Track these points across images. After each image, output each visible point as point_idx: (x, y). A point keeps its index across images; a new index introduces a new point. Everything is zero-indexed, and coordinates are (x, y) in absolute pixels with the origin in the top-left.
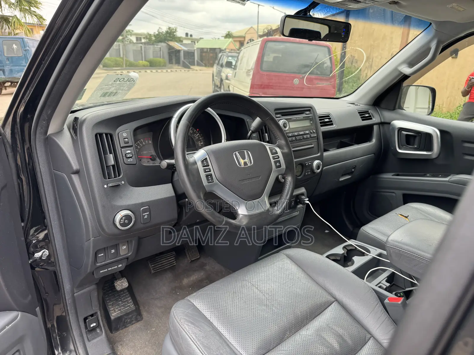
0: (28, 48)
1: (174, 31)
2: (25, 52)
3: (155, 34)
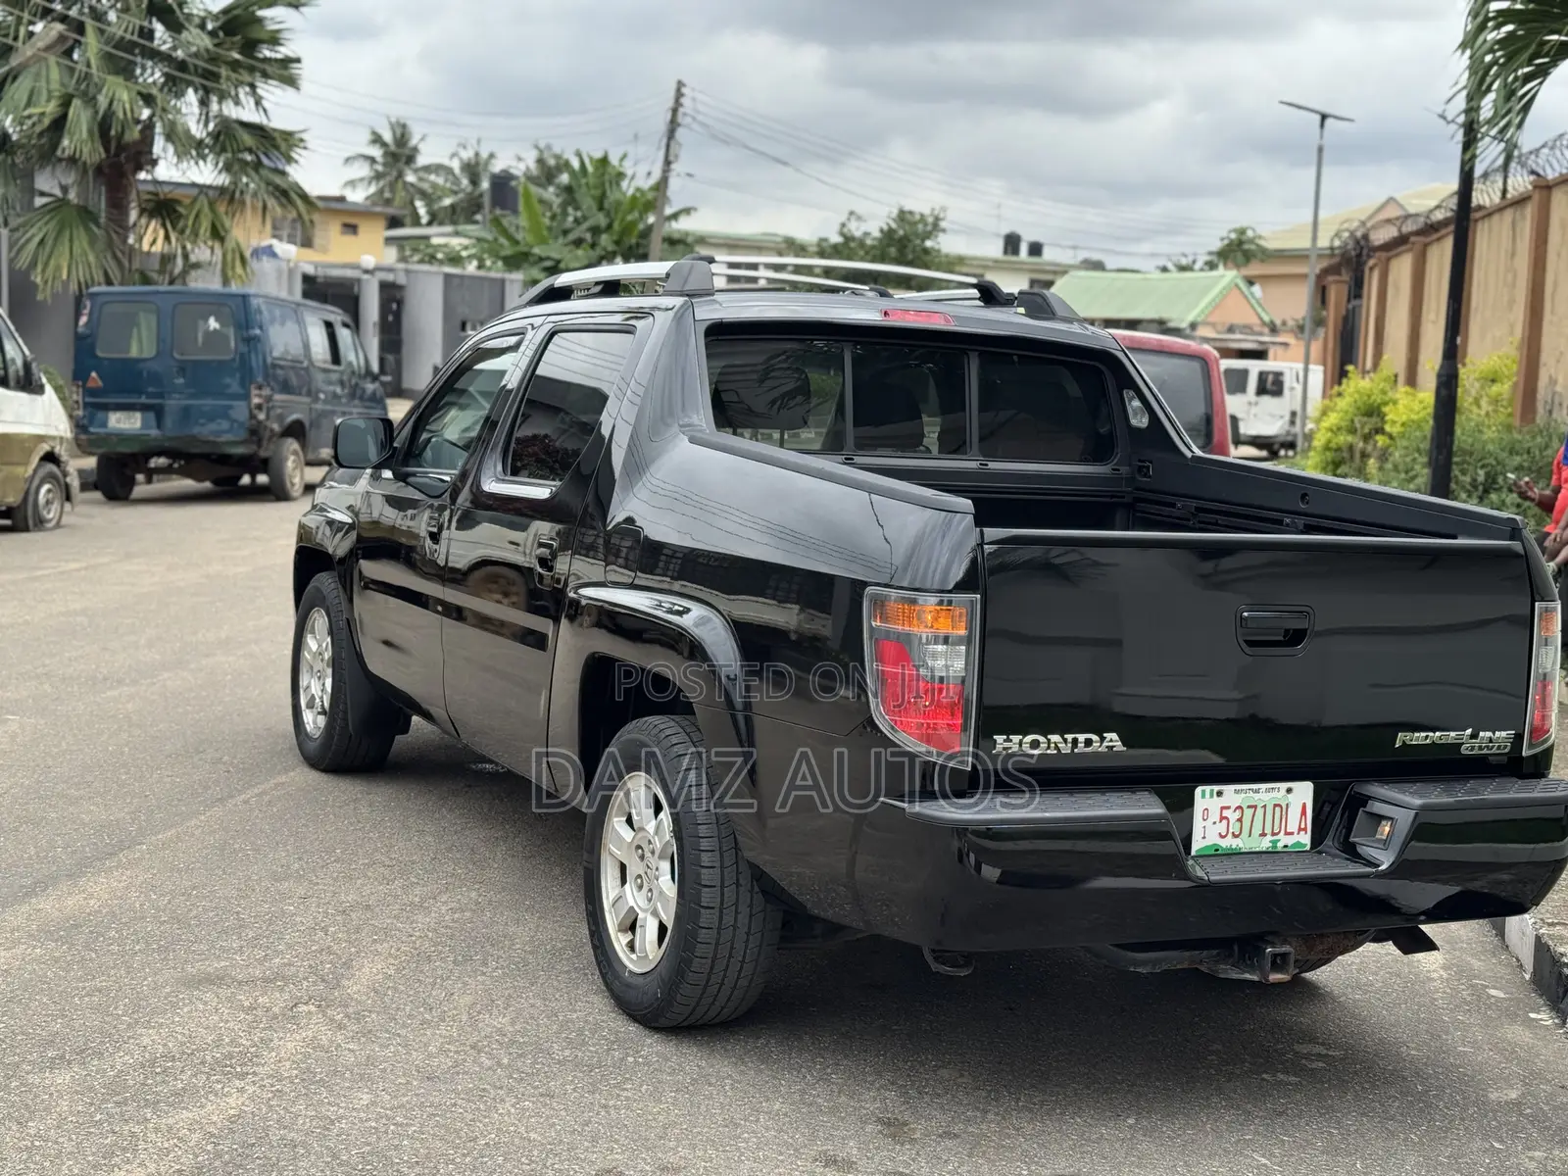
0: (257, 332)
1: (929, 228)
2: (244, 349)
3: (824, 244)
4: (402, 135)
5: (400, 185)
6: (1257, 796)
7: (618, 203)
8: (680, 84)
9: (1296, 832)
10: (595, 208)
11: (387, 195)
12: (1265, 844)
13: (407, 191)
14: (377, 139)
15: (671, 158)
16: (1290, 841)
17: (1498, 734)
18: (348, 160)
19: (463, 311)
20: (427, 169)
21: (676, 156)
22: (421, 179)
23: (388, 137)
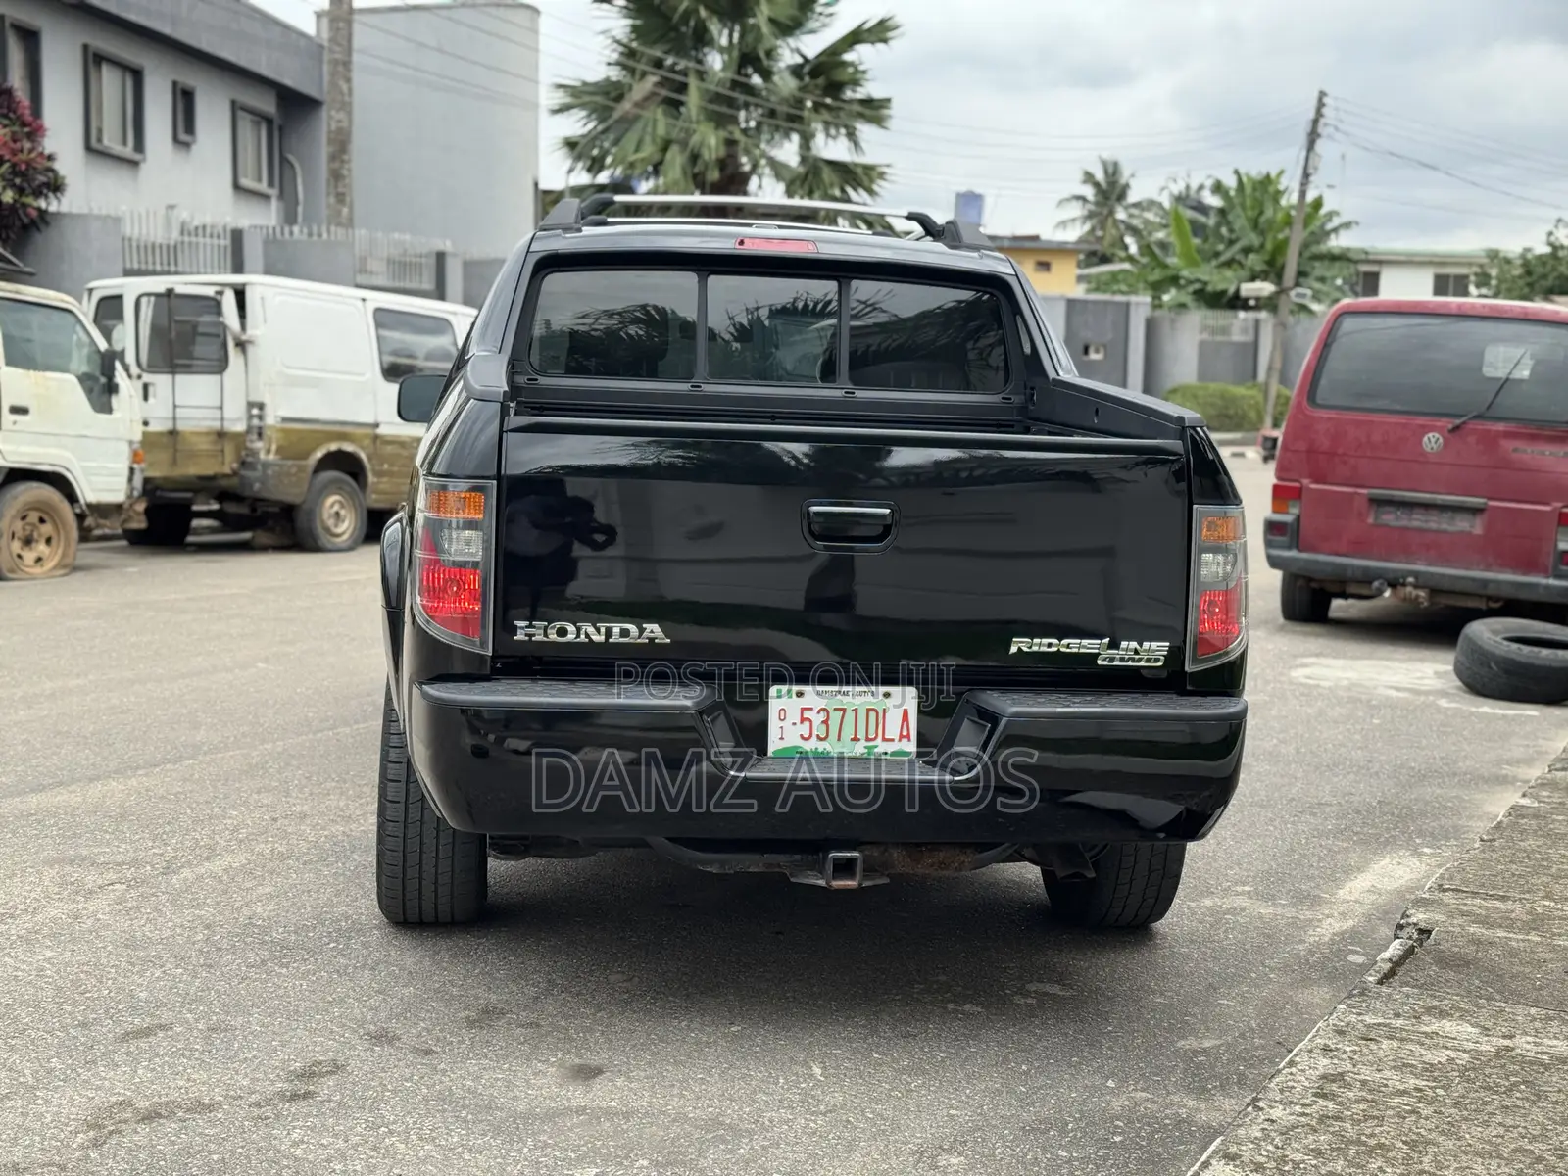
3: (1529, 256)
4: (1113, 170)
5: (1110, 221)
6: (846, 699)
7: (1271, 222)
8: (1322, 94)
9: (897, 738)
10: (1248, 228)
11: (1099, 233)
12: (859, 749)
13: (1118, 228)
14: (1089, 178)
15: (1311, 171)
16: (890, 747)
17: (1146, 645)
18: (1061, 202)
19: (1086, 335)
20: (1136, 205)
21: (1316, 168)
22: (1131, 216)
23: (1100, 176)
